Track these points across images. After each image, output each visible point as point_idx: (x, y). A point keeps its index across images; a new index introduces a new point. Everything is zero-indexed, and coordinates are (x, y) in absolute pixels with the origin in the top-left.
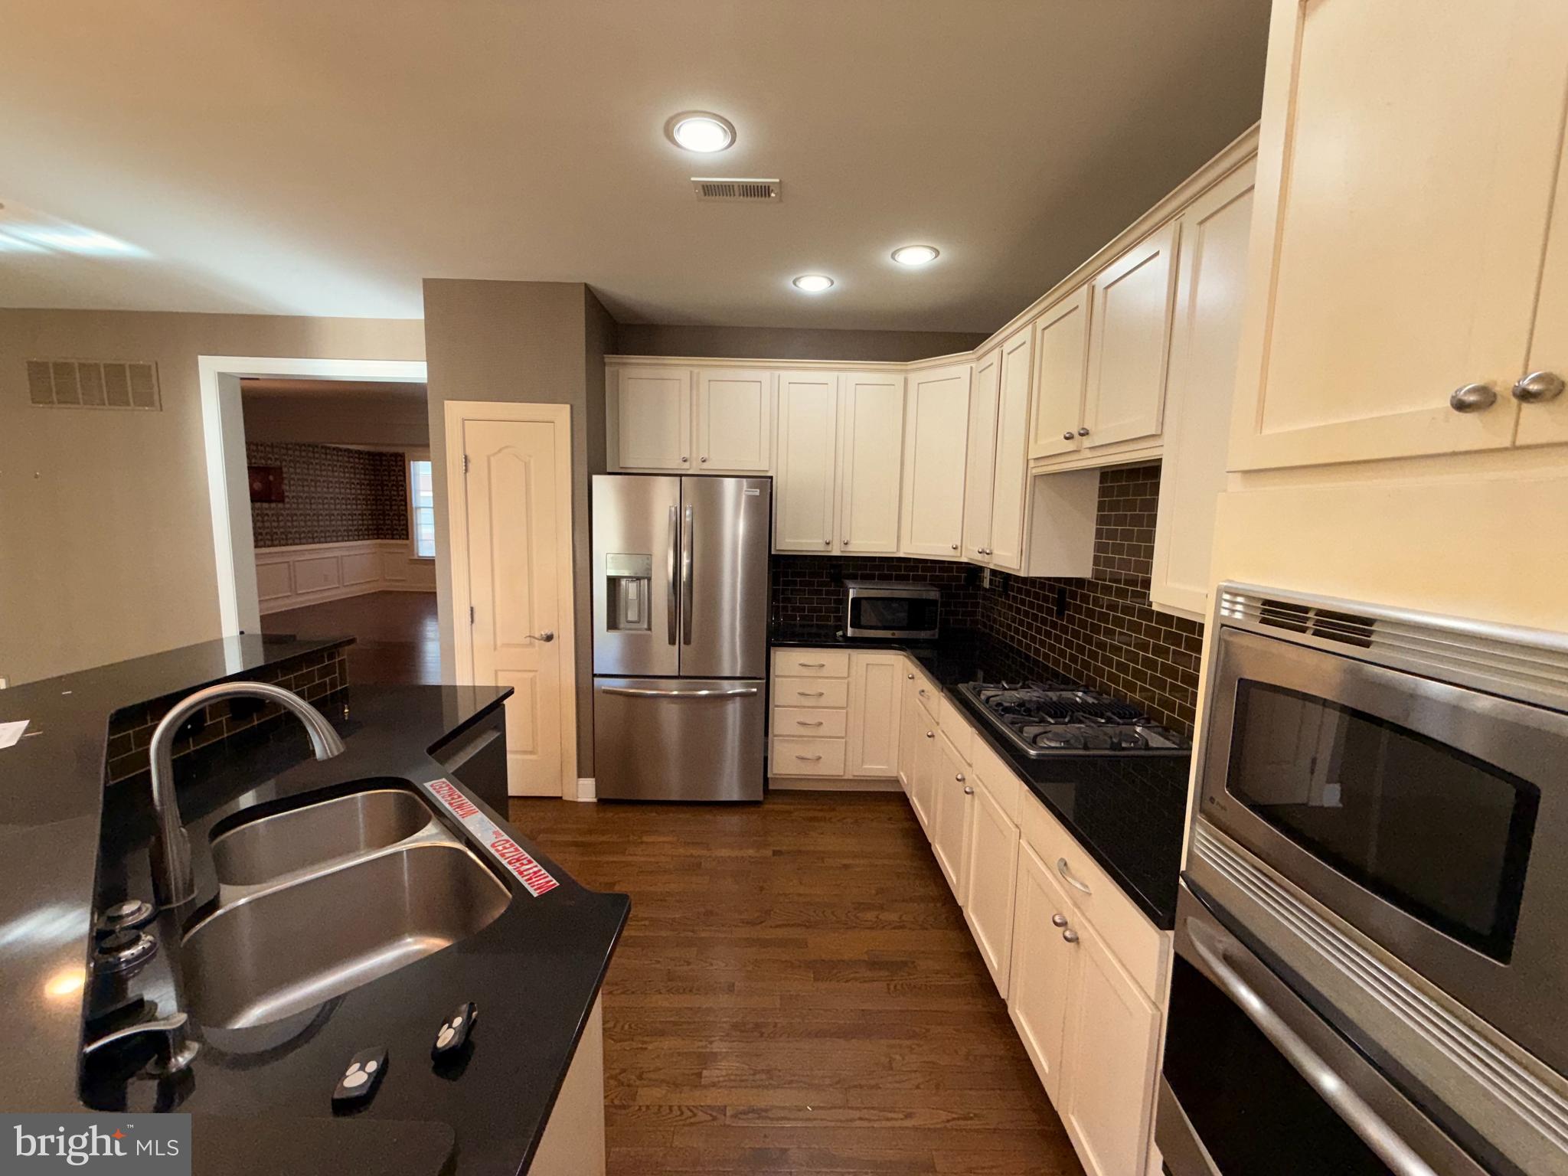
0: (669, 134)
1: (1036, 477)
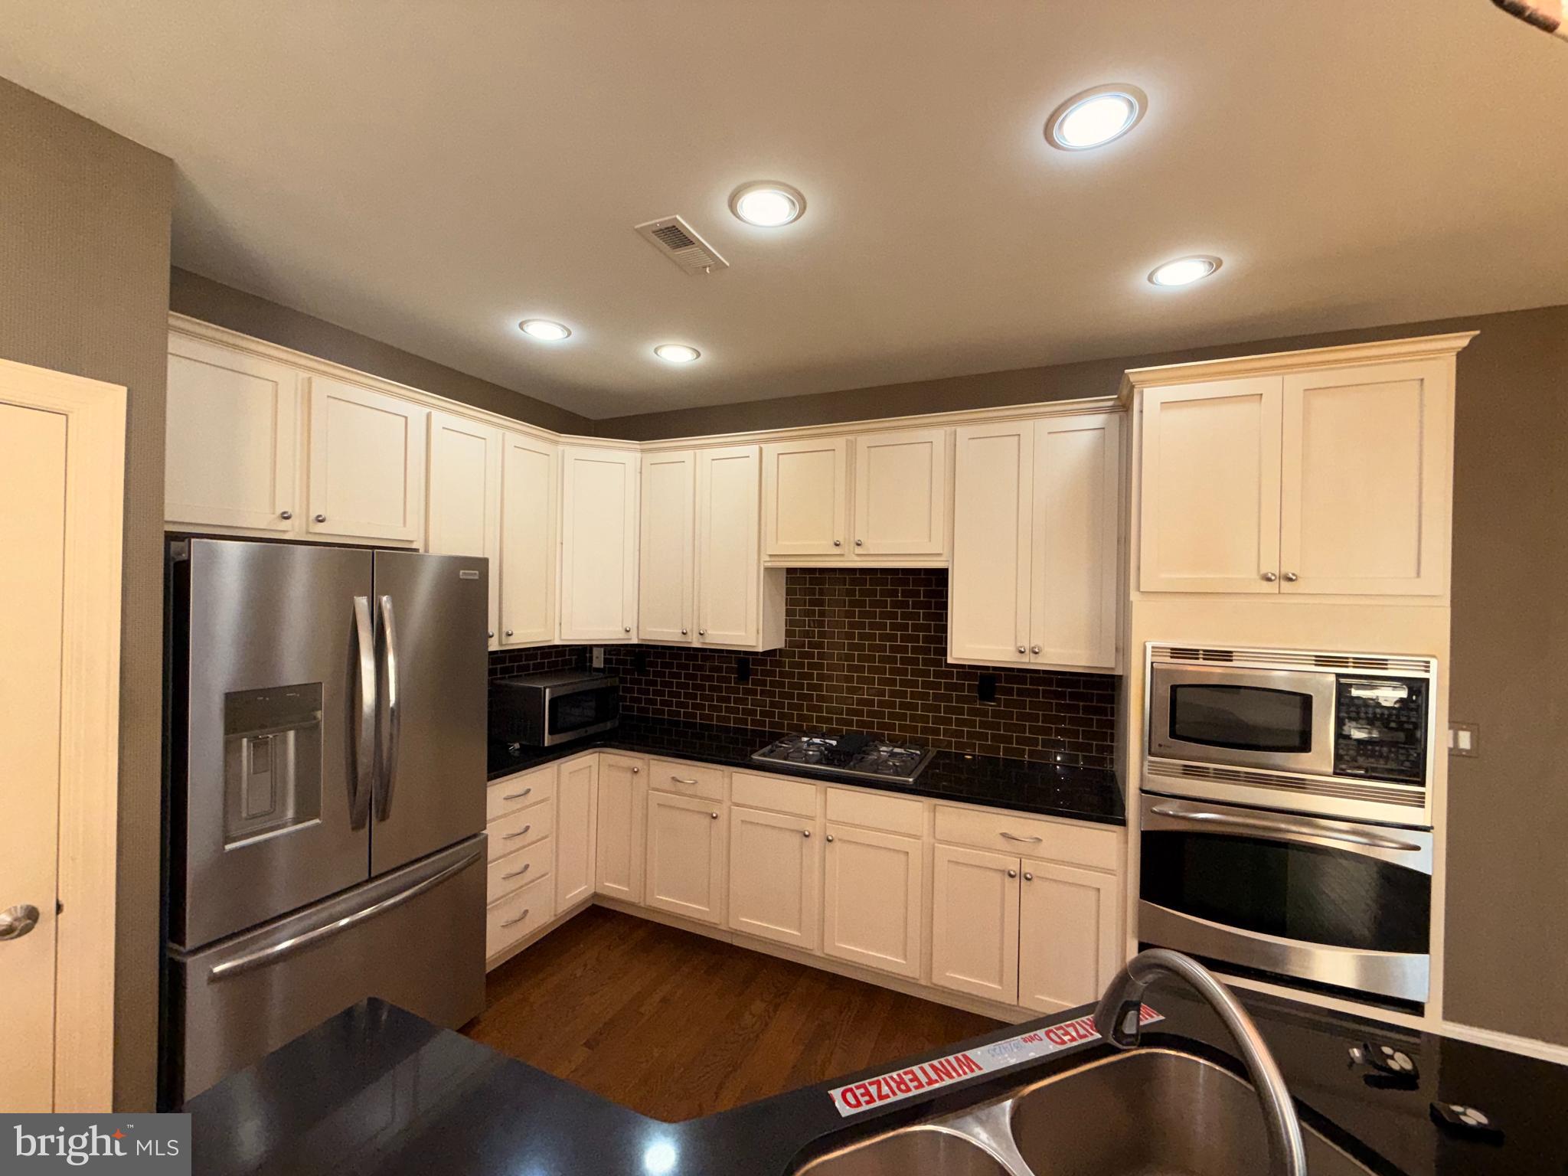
0: (732, 205)
1: (767, 569)
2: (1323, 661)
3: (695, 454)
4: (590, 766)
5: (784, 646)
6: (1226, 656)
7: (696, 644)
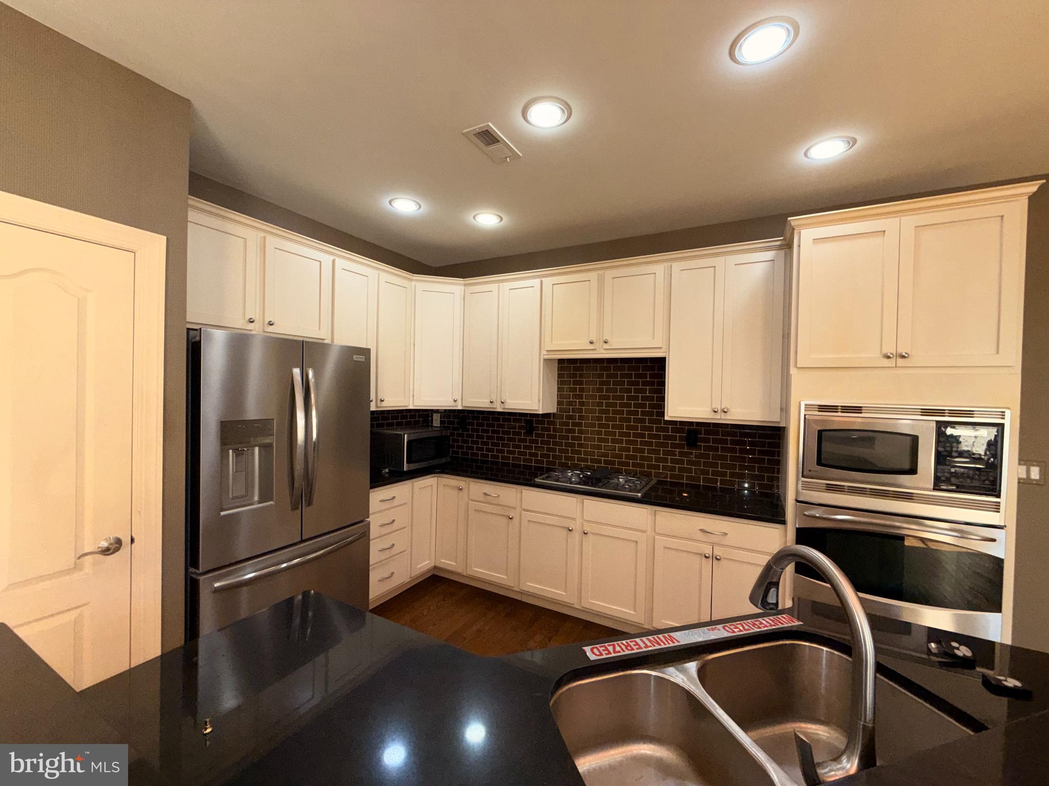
0: (524, 114)
1: (545, 360)
2: (926, 412)
3: (499, 286)
4: (432, 485)
5: (556, 411)
6: (858, 409)
7: (499, 409)
